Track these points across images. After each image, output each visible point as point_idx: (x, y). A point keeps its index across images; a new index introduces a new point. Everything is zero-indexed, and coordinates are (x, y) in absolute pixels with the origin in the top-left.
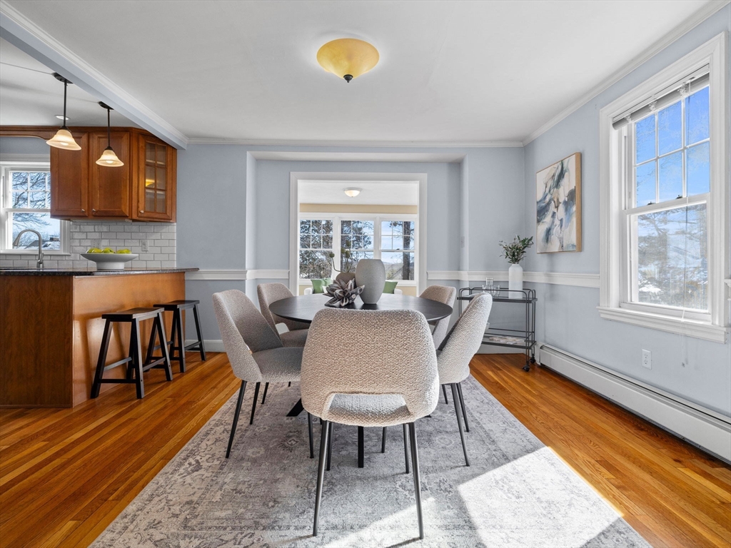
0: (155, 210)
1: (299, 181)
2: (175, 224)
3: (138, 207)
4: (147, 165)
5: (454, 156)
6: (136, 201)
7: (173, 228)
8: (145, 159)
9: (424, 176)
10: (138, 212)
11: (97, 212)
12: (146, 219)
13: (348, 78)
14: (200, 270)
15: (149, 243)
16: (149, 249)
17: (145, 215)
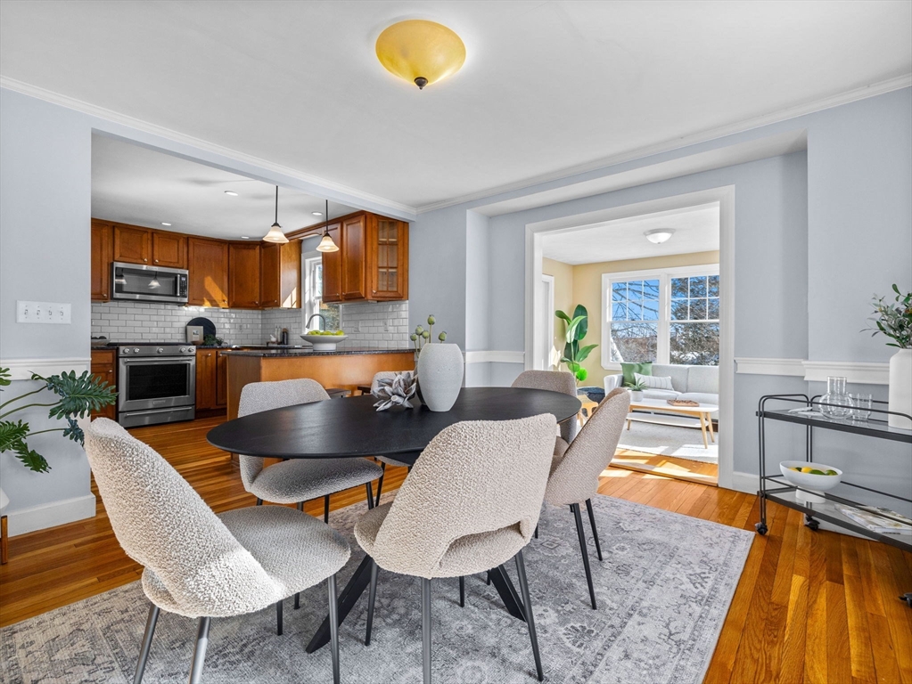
0: (388, 289)
1: (535, 234)
2: (407, 301)
3: (372, 288)
4: (380, 244)
5: (786, 138)
6: (371, 281)
7: (406, 305)
8: (378, 238)
9: (729, 191)
10: (372, 292)
11: (345, 295)
13: (421, 82)
15: (389, 322)
16: (389, 328)
17: (377, 295)
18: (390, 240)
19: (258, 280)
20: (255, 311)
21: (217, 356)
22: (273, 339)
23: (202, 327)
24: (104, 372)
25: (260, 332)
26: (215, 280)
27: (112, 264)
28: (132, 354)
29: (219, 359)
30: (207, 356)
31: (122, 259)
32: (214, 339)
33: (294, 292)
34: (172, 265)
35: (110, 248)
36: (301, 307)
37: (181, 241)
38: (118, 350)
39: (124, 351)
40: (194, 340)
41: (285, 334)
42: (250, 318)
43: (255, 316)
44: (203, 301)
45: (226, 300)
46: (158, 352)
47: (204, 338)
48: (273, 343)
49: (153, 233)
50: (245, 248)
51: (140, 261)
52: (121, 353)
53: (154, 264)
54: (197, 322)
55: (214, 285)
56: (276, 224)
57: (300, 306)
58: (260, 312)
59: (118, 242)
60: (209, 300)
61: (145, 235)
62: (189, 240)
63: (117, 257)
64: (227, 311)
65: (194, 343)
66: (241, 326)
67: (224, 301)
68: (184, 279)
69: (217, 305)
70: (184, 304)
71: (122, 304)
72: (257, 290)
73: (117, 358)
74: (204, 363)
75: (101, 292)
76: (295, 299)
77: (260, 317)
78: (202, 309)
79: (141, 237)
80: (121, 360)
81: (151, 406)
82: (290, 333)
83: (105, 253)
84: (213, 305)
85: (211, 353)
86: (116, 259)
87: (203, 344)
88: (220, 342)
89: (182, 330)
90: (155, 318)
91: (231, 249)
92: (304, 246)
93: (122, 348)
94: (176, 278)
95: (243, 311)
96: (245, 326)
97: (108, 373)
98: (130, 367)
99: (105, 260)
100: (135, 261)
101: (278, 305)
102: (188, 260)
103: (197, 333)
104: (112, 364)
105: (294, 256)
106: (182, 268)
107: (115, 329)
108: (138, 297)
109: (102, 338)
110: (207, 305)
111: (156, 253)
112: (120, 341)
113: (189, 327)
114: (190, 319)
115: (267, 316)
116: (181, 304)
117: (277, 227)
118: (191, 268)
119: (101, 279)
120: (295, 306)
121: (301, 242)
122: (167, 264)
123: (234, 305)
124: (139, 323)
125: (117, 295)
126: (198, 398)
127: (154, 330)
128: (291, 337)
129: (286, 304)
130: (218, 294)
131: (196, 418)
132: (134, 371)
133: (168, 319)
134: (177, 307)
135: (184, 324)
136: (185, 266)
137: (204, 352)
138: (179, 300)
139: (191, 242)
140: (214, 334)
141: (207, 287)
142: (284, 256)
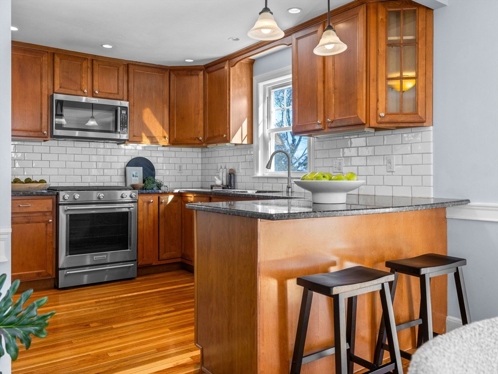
0: (401, 110)
2: (431, 128)
3: (377, 109)
4: (390, 44)
6: (375, 100)
7: (429, 133)
8: (387, 36)
10: (377, 115)
11: (332, 122)
12: (388, 125)
14: (471, 204)
15: (395, 160)
16: (395, 168)
17: (387, 119)
18: (405, 38)
19: (201, 112)
20: (195, 150)
21: (159, 203)
22: (219, 182)
23: (142, 168)
24: (44, 222)
25: (199, 173)
26: (155, 113)
27: (52, 97)
28: (71, 200)
29: (162, 206)
30: (149, 203)
31: (62, 90)
32: (154, 182)
33: (245, 125)
34: (112, 96)
35: (50, 77)
36: (252, 143)
37: (121, 69)
38: (58, 195)
39: (64, 198)
40: (133, 183)
41: (231, 175)
42: (189, 156)
43: (195, 155)
44: (141, 137)
45: (167, 136)
46: (99, 198)
47: (144, 182)
48: (218, 186)
49: (92, 60)
50: (187, 75)
51: (79, 92)
52: (61, 199)
53: (93, 95)
54: (136, 162)
55: (154, 119)
56: (266, 9)
57: (251, 141)
58: (199, 150)
59: (57, 71)
60: (148, 137)
61: (85, 64)
62: (129, 67)
63: (57, 88)
64: (166, 148)
65: (134, 187)
66: (180, 167)
67: (165, 137)
68: (124, 112)
69: (157, 143)
70: (123, 142)
71: (62, 143)
72: (201, 123)
73: (57, 205)
74: (145, 210)
75: (41, 129)
76: (245, 133)
77: (200, 155)
78: (139, 147)
79: (81, 65)
80: (61, 207)
81: (88, 262)
82: (237, 174)
83: (44, 84)
84: (152, 142)
85: (153, 199)
86: (56, 90)
87: (143, 188)
88: (159, 186)
89: (121, 172)
90: (94, 158)
91: (173, 76)
92: (256, 67)
93: (62, 194)
94: (116, 111)
95: (184, 149)
96: (184, 167)
97: (47, 223)
98: (70, 215)
99: (45, 92)
100: (74, 93)
101: (227, 140)
102: (128, 91)
103: (136, 175)
104: (52, 212)
105: (244, 79)
106: (123, 100)
107: (55, 171)
108: (77, 134)
109: (42, 181)
110: (146, 142)
111: (96, 84)
112: (61, 185)
113: (128, 168)
114: (129, 159)
115: (209, 154)
116: (120, 142)
117: (267, 14)
118: (132, 100)
119: (41, 114)
120: (245, 142)
121: (252, 62)
122: (106, 96)
123: (174, 142)
124: (78, 165)
125: (57, 132)
126: (140, 252)
127: (94, 172)
128: (239, 179)
129: (236, 139)
130: (158, 130)
131: (138, 276)
132: (74, 220)
133: (108, 159)
134: (116, 146)
135: (123, 165)
136: (126, 98)
137: (146, 198)
138: (118, 136)
139: (131, 70)
140: (154, 176)
141: (146, 122)
142: (234, 80)
